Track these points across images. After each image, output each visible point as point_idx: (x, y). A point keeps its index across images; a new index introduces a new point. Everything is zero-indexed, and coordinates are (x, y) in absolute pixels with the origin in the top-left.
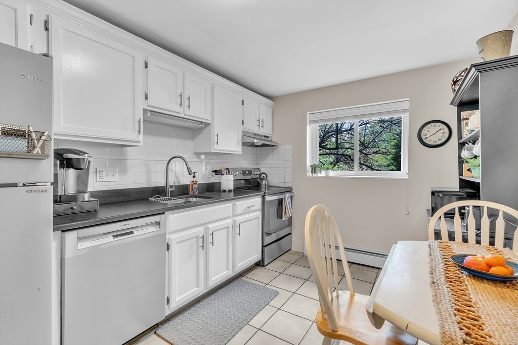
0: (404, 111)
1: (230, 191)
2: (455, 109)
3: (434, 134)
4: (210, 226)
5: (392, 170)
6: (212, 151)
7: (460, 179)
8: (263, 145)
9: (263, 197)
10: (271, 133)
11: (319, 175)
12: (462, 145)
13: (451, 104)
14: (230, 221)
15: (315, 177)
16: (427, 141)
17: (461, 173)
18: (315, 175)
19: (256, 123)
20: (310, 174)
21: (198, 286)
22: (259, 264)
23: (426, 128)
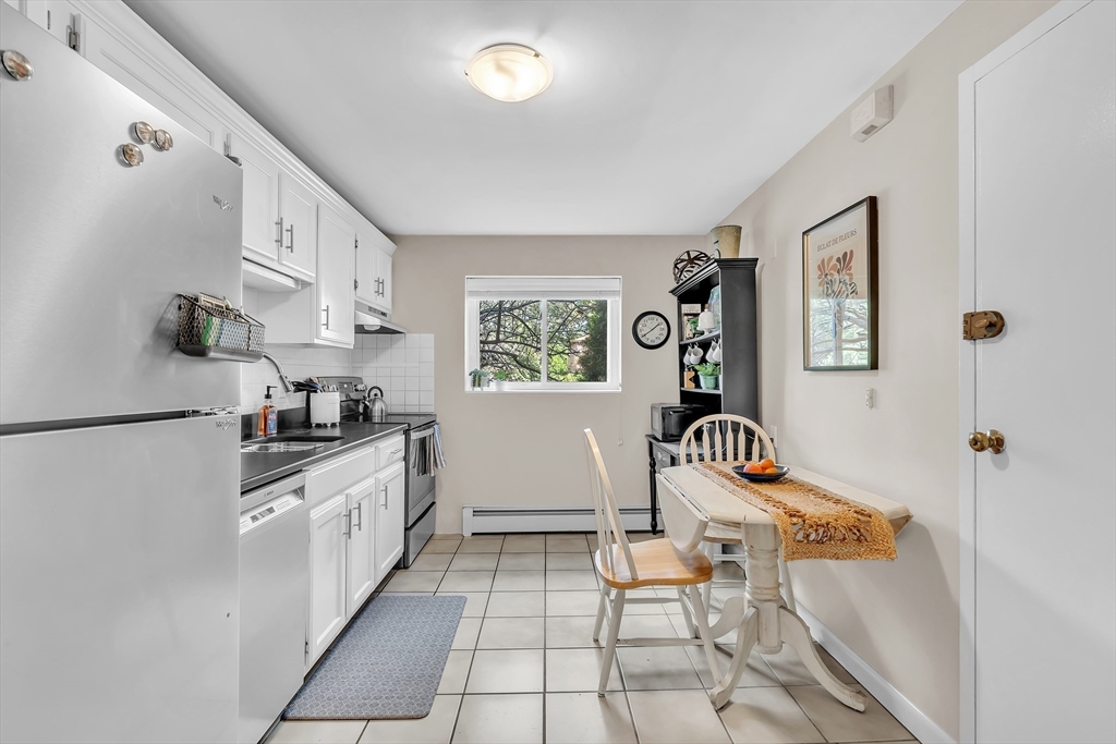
0: (614, 293)
1: (333, 425)
2: (674, 300)
3: (652, 330)
4: (353, 491)
5: (581, 380)
6: (316, 341)
7: (681, 391)
8: (383, 330)
9: (407, 433)
10: (390, 307)
11: (485, 389)
12: (683, 349)
13: (671, 292)
14: (370, 481)
15: (478, 394)
16: (643, 340)
17: (682, 385)
18: (477, 389)
19: (373, 287)
20: (468, 387)
21: (339, 615)
22: (401, 565)
23: (642, 321)
